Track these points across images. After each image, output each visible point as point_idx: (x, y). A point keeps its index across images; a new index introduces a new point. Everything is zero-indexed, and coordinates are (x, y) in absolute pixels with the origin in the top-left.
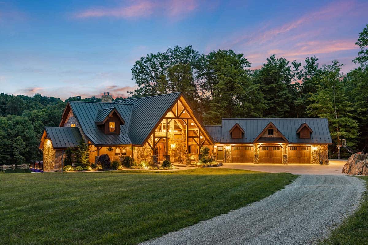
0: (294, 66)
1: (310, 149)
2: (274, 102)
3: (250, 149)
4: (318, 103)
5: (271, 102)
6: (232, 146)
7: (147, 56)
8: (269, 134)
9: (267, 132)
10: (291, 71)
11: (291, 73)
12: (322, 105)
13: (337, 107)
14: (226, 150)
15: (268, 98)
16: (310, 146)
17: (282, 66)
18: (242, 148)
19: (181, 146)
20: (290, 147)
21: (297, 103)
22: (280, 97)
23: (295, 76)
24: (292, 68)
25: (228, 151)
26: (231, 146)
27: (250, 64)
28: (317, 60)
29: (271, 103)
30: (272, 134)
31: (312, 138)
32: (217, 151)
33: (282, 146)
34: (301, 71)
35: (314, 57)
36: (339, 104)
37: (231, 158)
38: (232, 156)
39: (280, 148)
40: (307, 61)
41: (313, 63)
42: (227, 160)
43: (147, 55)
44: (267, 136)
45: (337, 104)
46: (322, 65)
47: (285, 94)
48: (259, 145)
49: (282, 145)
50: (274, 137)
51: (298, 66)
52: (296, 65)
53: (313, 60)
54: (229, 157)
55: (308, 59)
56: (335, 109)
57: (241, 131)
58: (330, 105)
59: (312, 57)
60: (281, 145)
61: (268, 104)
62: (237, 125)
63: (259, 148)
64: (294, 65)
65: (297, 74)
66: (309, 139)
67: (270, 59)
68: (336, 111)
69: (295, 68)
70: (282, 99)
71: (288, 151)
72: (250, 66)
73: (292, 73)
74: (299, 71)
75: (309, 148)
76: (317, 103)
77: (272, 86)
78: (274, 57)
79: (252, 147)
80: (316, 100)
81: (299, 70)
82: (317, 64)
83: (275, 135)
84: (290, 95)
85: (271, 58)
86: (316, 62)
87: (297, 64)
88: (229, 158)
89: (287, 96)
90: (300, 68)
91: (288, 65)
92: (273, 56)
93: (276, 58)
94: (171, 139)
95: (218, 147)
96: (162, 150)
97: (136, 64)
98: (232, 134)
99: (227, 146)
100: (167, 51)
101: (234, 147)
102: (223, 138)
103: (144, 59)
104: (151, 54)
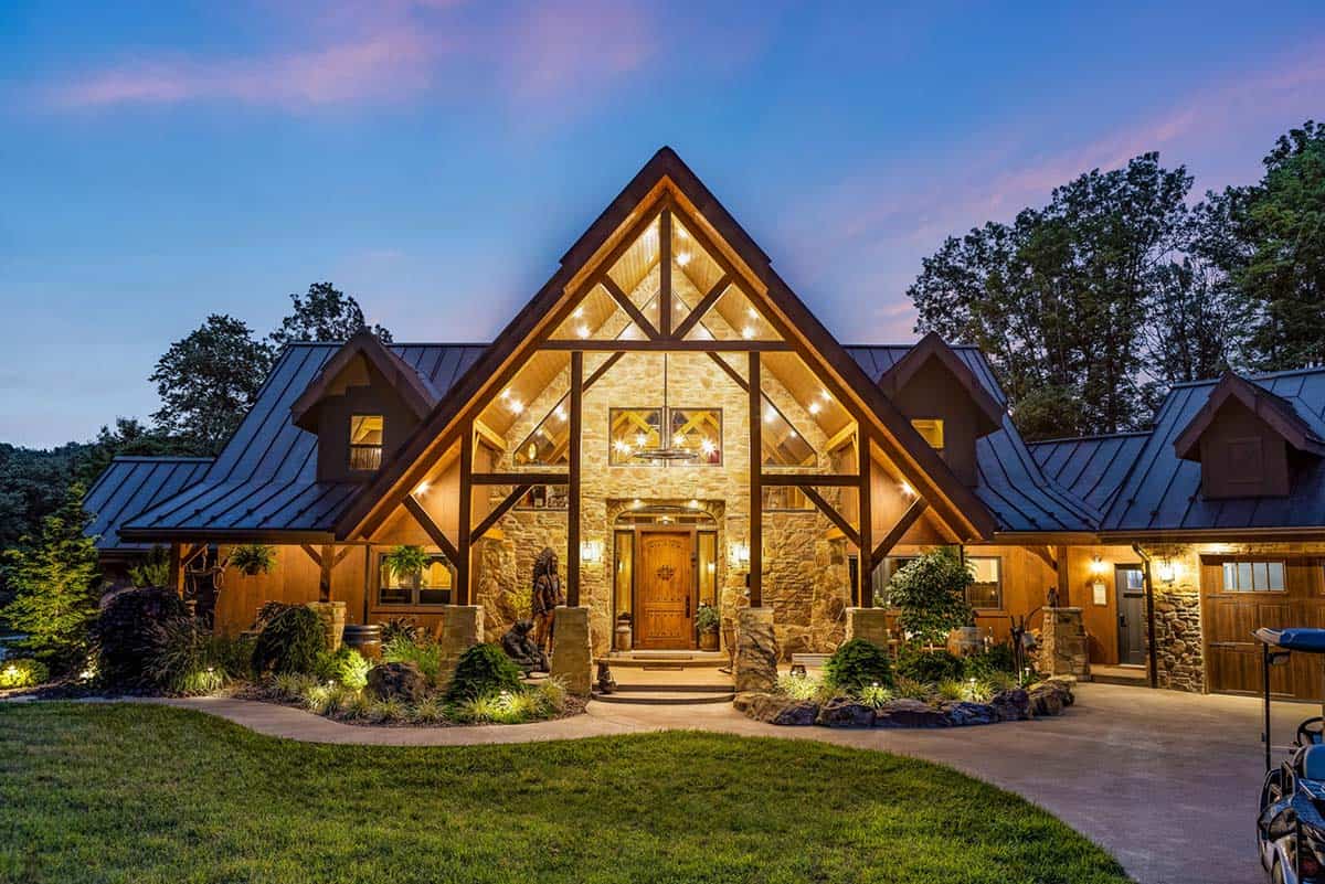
6: (1209, 560)
7: (972, 235)
14: (1160, 588)
18: (1302, 571)
19: (805, 557)
25: (1171, 598)
26: (1197, 560)
32: (1113, 598)
37: (1201, 649)
38: (1206, 633)
42: (1169, 666)
43: (973, 230)
54: (1181, 644)
57: (1277, 436)
62: (1233, 387)
88: (1189, 650)
94: (728, 512)
95: (1118, 567)
96: (677, 575)
97: (928, 269)
98: (1205, 471)
99: (1167, 561)
100: (1052, 202)
101: (1228, 566)
102: (1131, 502)
103: (958, 245)
104: (989, 224)
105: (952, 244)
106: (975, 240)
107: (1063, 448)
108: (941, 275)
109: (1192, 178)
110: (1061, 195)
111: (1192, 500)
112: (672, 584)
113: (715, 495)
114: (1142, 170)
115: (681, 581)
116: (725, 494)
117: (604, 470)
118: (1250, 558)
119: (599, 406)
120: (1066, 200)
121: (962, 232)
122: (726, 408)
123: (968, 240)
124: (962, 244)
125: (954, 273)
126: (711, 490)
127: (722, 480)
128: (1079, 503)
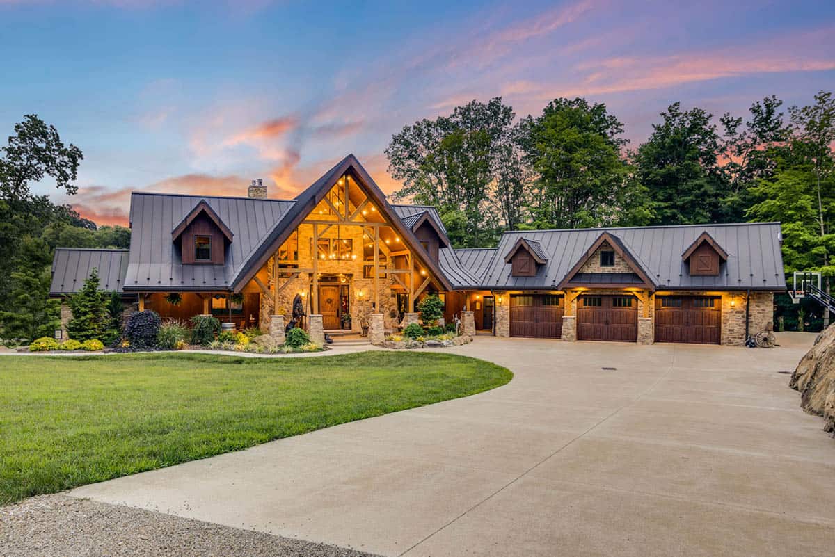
0: (725, 126)
1: (720, 304)
2: (674, 206)
3: (557, 304)
4: (775, 199)
5: (666, 205)
6: (512, 296)
7: (416, 125)
8: (604, 263)
9: (598, 260)
10: (719, 138)
11: (718, 142)
12: (784, 203)
13: (826, 208)
15: (660, 197)
16: (720, 297)
17: (694, 128)
18: (538, 299)
20: (661, 300)
21: (725, 203)
22: (687, 192)
23: (728, 148)
24: (721, 131)
25: (501, 308)
26: (509, 296)
27: (621, 125)
28: (778, 105)
29: (666, 208)
30: (612, 264)
31: (725, 273)
33: (637, 295)
34: (740, 136)
35: (772, 99)
36: (830, 200)
38: (510, 319)
39: (633, 300)
40: (755, 110)
41: (770, 113)
42: (499, 329)
43: (417, 122)
44: (596, 268)
45: (826, 200)
46: (789, 109)
47: (700, 187)
48: (576, 292)
49: (638, 292)
50: (617, 271)
51: (735, 126)
52: (730, 125)
53: (770, 108)
54: (503, 322)
55: (759, 107)
56: (819, 213)
57: (533, 258)
58: (803, 201)
59: (767, 100)
60: (635, 293)
61: (658, 209)
62: (523, 242)
63: (576, 301)
64: (724, 123)
65: (732, 143)
66: (715, 276)
67: (668, 114)
68: (821, 218)
69: (727, 131)
70: (691, 198)
71: (656, 310)
72: (621, 131)
73: (721, 143)
74: (737, 137)
75: (716, 301)
76: (773, 198)
77: (669, 170)
78: (676, 107)
79: (560, 299)
80: (771, 191)
81: (736, 134)
82: (781, 115)
83: (619, 268)
84: (711, 189)
85: (671, 111)
86: (778, 111)
87: (732, 120)
88: (505, 324)
89: (703, 189)
90: (740, 130)
91: (711, 123)
92: (675, 105)
93: (681, 110)
94: (354, 278)
95: (485, 297)
96: (334, 302)
97: (395, 141)
98: (513, 266)
99: (500, 296)
100: (454, 113)
101: (518, 298)
102: (490, 276)
103: (409, 130)
104: (424, 120)
105: (407, 129)
106: (418, 129)
107: (467, 252)
108: (401, 143)
109: (515, 114)
110: (458, 110)
111: (509, 276)
112: (332, 306)
113: (350, 272)
114: (495, 105)
115: (335, 304)
116: (354, 272)
117: (308, 262)
118: (523, 295)
119: (306, 237)
120: (460, 113)
121: (412, 124)
122: (354, 239)
123: (415, 127)
124: (412, 129)
125: (407, 144)
126: (349, 270)
127: (353, 266)
128: (473, 275)
